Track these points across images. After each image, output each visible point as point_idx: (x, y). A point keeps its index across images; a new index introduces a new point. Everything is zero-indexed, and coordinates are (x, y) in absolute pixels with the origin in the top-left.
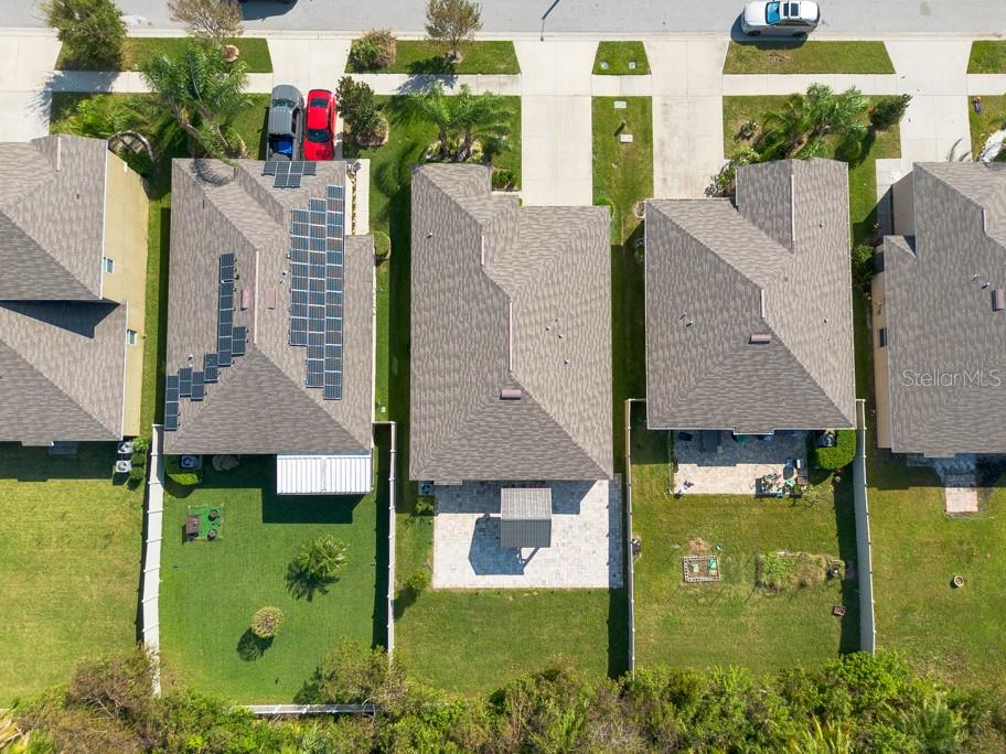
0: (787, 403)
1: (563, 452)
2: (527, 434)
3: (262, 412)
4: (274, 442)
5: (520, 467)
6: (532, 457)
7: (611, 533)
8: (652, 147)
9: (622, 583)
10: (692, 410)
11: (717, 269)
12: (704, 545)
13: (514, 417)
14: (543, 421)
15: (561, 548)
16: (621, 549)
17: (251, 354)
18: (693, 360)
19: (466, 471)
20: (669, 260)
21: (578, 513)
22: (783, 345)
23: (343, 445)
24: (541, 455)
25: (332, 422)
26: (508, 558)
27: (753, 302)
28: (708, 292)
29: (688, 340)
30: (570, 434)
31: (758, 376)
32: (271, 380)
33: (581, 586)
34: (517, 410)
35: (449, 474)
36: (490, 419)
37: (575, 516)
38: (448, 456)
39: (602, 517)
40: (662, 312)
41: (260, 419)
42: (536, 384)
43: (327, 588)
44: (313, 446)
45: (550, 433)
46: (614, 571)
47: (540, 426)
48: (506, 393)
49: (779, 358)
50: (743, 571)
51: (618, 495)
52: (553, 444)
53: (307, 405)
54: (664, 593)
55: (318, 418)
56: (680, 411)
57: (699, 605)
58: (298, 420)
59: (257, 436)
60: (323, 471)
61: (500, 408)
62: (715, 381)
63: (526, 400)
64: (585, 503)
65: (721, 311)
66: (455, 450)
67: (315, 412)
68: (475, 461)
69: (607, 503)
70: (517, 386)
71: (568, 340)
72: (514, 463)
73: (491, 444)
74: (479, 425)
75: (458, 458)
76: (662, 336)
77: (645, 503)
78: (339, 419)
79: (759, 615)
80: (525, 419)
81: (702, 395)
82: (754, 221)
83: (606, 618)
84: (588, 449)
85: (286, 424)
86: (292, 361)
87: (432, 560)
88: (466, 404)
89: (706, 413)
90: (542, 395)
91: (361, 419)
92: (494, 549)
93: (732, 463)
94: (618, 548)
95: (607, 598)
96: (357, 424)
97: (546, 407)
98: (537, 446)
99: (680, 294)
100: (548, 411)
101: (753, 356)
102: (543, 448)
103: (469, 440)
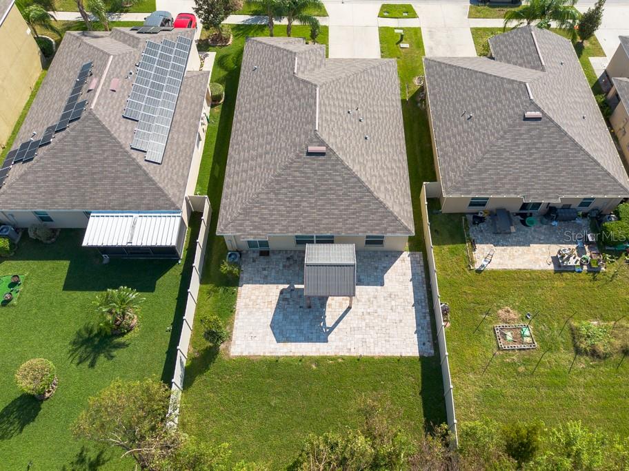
0: (567, 173)
1: (366, 206)
2: (331, 189)
3: (85, 170)
4: (91, 198)
5: (324, 221)
6: (336, 212)
7: (417, 303)
8: (424, 50)
9: (432, 351)
10: (482, 179)
11: (486, 81)
12: (514, 314)
13: (319, 173)
14: (346, 177)
15: (367, 317)
16: (428, 318)
17: (86, 117)
18: (476, 140)
19: (273, 225)
20: (446, 84)
21: (382, 284)
22: (553, 121)
23: (157, 203)
24: (345, 210)
25: (150, 180)
26: (312, 326)
27: (521, 92)
28: (481, 95)
29: (471, 128)
30: (372, 189)
31: (536, 148)
32: (99, 141)
33: (389, 355)
34: (322, 165)
35: (256, 228)
36: (297, 174)
37: (379, 287)
38: (255, 209)
39: (406, 288)
40: (445, 116)
41: (82, 176)
42: (339, 146)
43: (114, 353)
44: (126, 203)
45: (353, 187)
46: (424, 339)
47: (343, 181)
48: (312, 149)
49: (553, 133)
50: (560, 339)
51: (420, 269)
52: (356, 199)
53: (128, 164)
54: (479, 361)
55: (137, 176)
56: (472, 181)
57: (518, 373)
58: (118, 178)
59: (76, 193)
60: (133, 227)
61: (306, 163)
62: (500, 153)
63: (330, 157)
64: (389, 276)
65: (495, 103)
66: (263, 204)
67: (134, 170)
68: (282, 216)
69: (410, 277)
70: (322, 143)
71: (367, 124)
72: (318, 217)
73: (297, 198)
74: (286, 180)
75: (266, 211)
76: (448, 130)
77: (448, 277)
78: (156, 178)
79: (586, 386)
80: (330, 174)
81: (490, 165)
82: (509, 62)
83: (418, 389)
84: (389, 204)
85: (105, 182)
86: (122, 128)
87: (232, 328)
88: (275, 164)
89: (495, 182)
90: (345, 154)
91: (177, 182)
92: (297, 317)
93: (526, 243)
94: (425, 317)
95: (419, 366)
96: (172, 186)
97: (349, 163)
98: (341, 201)
99: (459, 102)
100: (351, 167)
101: (529, 131)
102: (346, 203)
103: (276, 194)
